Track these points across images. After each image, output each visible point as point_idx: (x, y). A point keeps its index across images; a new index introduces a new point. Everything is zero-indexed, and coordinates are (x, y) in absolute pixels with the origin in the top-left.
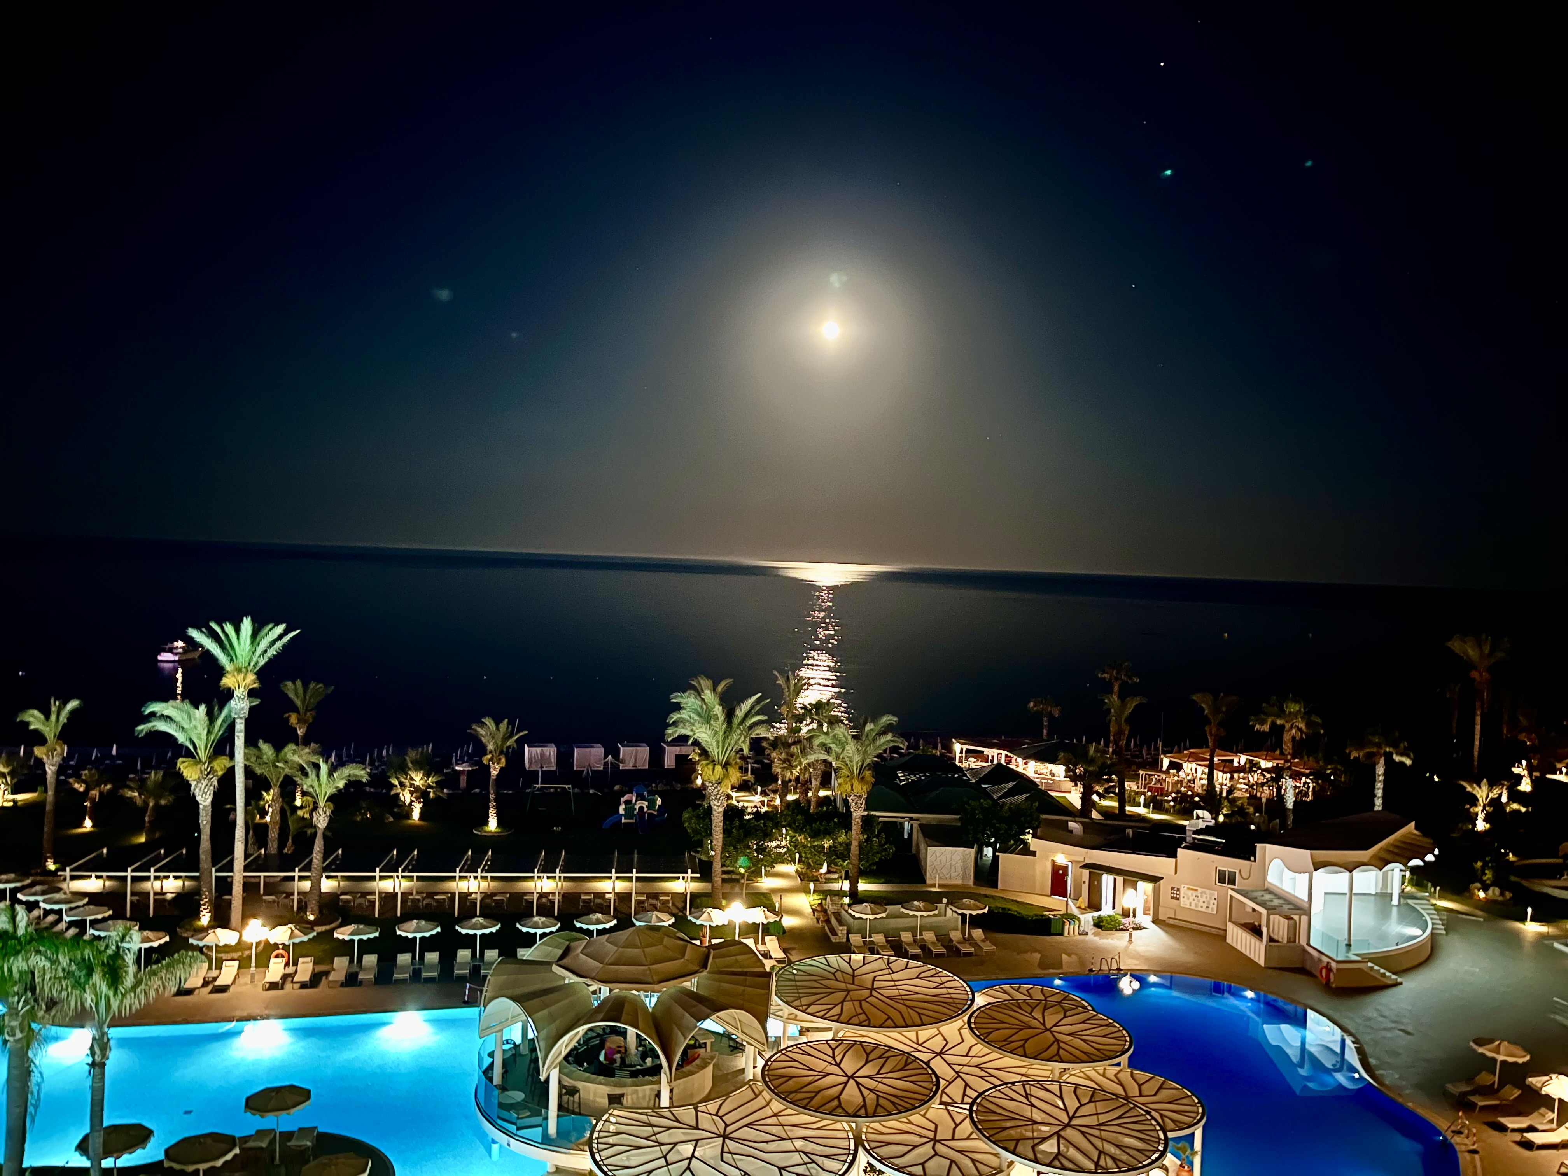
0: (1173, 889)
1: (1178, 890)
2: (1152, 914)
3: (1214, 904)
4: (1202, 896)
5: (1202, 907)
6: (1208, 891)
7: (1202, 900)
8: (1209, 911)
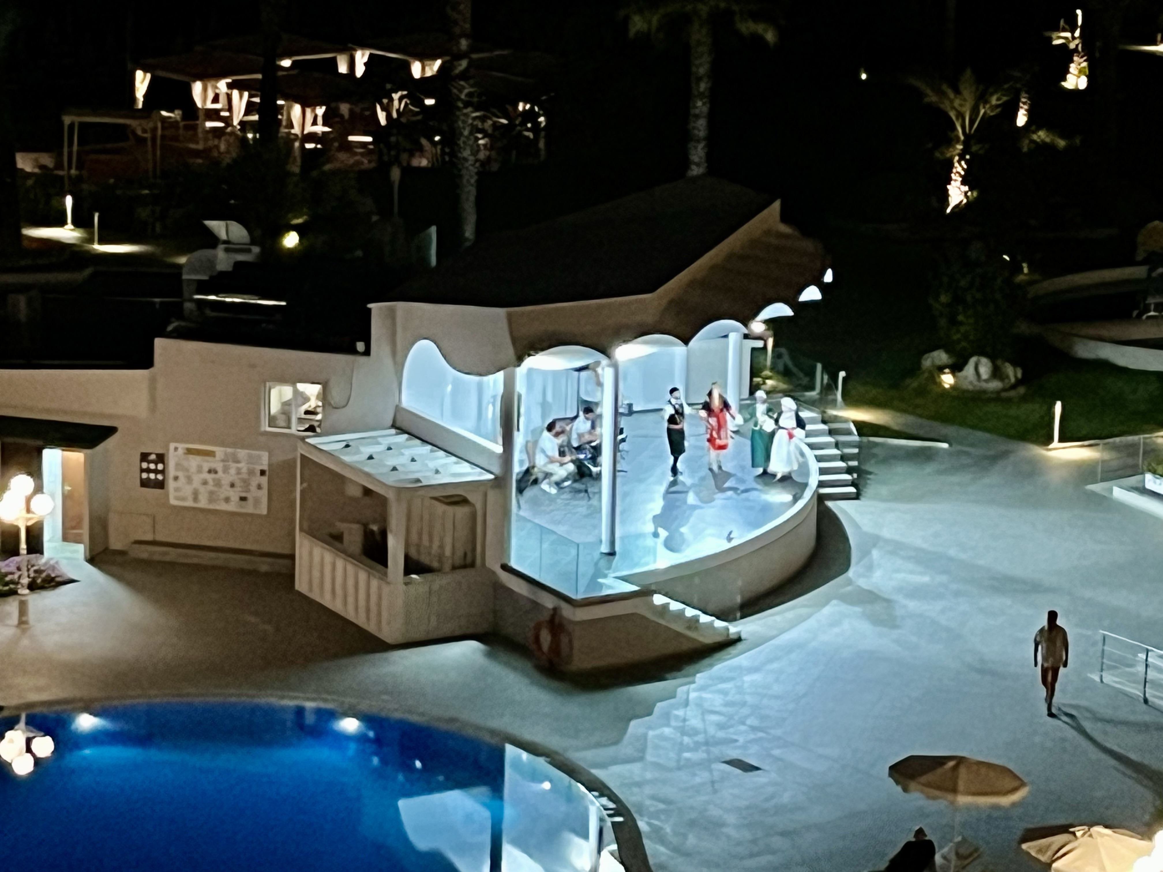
0: (144, 457)
1: (161, 458)
2: (86, 538)
3: (259, 487)
4: (226, 470)
5: (227, 500)
6: (242, 453)
7: (226, 480)
8: (249, 508)
